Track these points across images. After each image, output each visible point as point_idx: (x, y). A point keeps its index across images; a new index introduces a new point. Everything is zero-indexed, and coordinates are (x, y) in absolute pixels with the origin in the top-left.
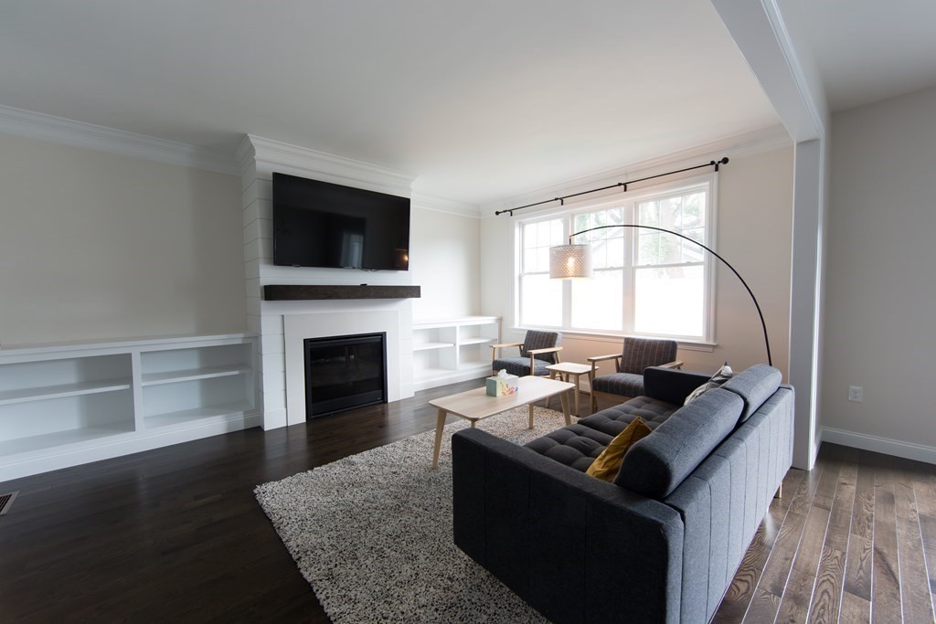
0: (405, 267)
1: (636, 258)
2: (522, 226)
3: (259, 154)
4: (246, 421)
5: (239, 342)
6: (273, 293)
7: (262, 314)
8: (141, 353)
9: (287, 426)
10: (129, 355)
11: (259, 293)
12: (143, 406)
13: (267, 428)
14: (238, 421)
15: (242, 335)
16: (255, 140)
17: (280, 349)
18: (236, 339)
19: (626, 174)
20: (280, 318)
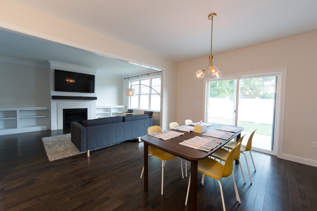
0: (93, 92)
1: (151, 92)
2: (131, 82)
3: (52, 65)
4: (47, 128)
5: (46, 109)
6: (55, 98)
7: (51, 102)
8: (20, 111)
9: (58, 130)
10: (16, 111)
11: (51, 97)
12: (20, 123)
13: (52, 130)
14: (45, 128)
15: (46, 107)
16: (50, 61)
17: (56, 111)
18: (45, 108)
19: (148, 72)
20: (56, 104)
